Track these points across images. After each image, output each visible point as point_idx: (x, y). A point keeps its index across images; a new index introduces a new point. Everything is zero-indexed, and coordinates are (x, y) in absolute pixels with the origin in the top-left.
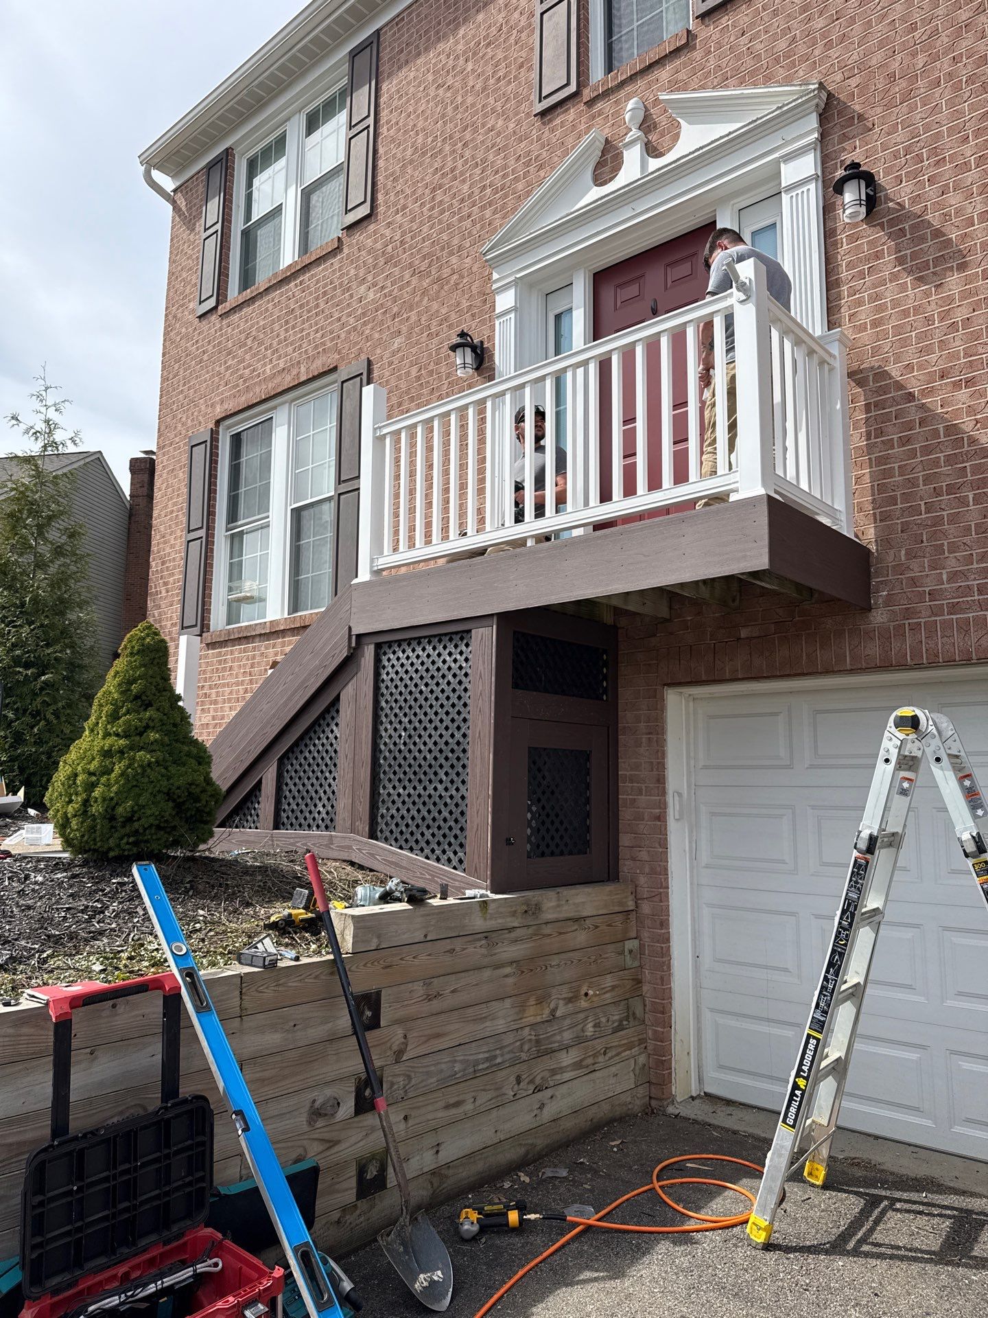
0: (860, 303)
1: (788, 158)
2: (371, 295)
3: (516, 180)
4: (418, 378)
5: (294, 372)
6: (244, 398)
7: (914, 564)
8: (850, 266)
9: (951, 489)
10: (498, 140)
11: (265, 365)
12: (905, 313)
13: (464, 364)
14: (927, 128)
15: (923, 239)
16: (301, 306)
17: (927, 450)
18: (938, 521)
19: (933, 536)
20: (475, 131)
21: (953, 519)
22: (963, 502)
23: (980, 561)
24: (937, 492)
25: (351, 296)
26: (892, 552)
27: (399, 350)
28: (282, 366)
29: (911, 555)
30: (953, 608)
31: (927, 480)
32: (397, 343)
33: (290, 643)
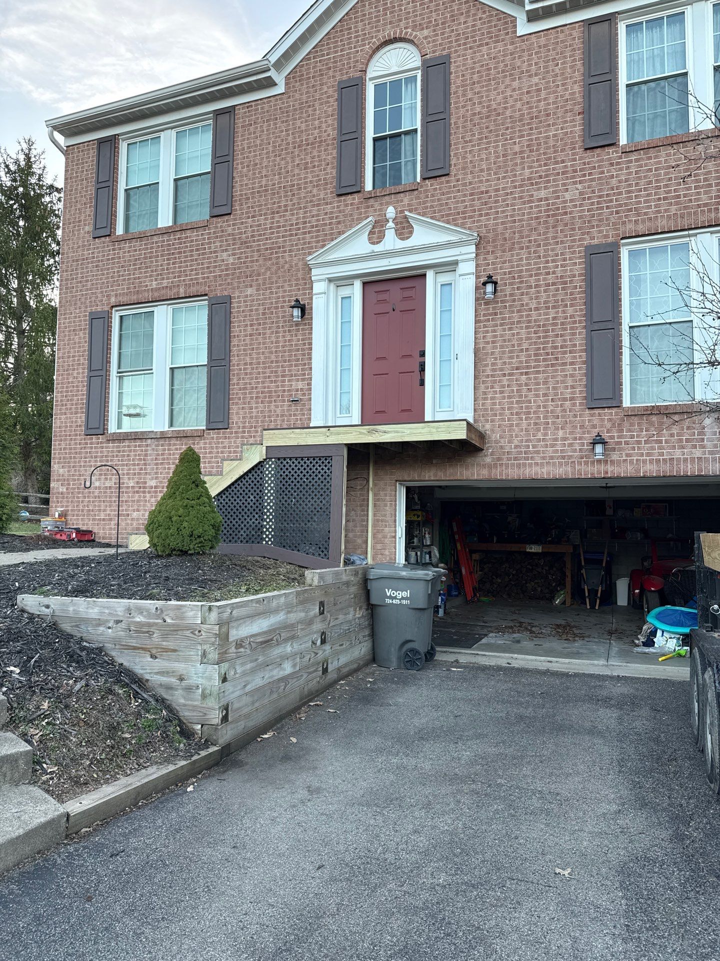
0: (487, 332)
1: (463, 261)
2: (231, 260)
3: (325, 224)
4: (264, 314)
5: (175, 290)
6: (135, 297)
7: (502, 441)
8: (484, 315)
9: (517, 414)
10: (314, 199)
11: (152, 281)
12: (505, 341)
13: (298, 316)
14: (518, 266)
15: (513, 312)
16: (180, 253)
17: (509, 397)
18: (512, 425)
19: (510, 431)
20: (300, 189)
21: (517, 425)
22: (521, 419)
23: (526, 442)
24: (512, 414)
25: (217, 257)
26: (494, 435)
27: (251, 295)
28: (165, 285)
29: (501, 437)
30: (516, 459)
31: (509, 409)
32: (249, 291)
33: (175, 445)
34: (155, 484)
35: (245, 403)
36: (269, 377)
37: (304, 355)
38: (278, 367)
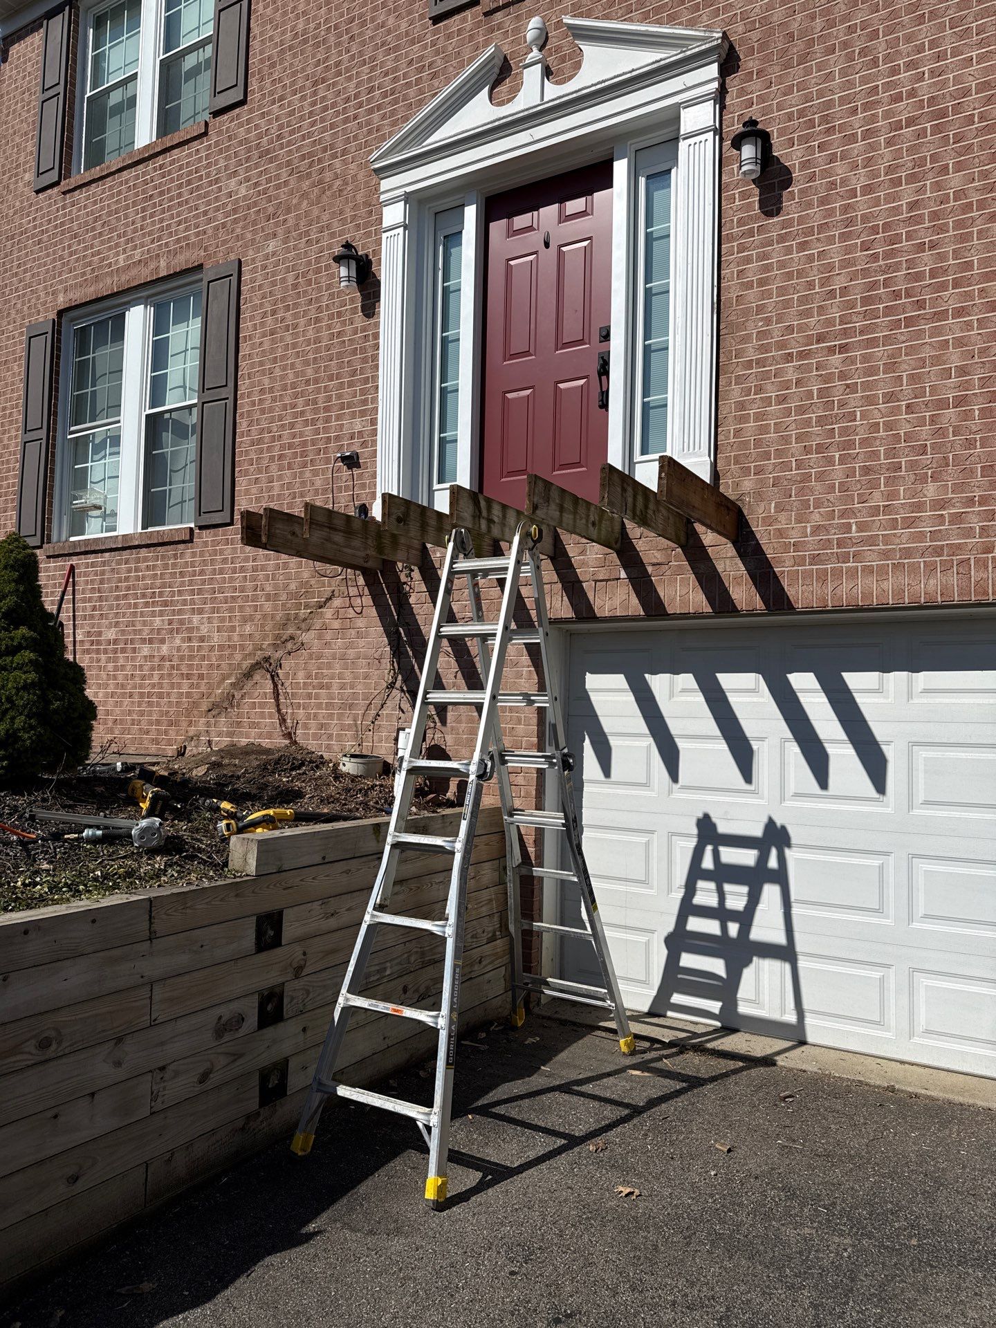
0: (748, 260)
1: (690, 103)
2: (243, 191)
3: (408, 85)
4: (295, 286)
5: (152, 266)
6: (92, 289)
7: (782, 517)
8: (741, 222)
9: (820, 448)
10: (389, 38)
11: (117, 254)
12: (789, 276)
13: (349, 277)
14: (821, 94)
15: (810, 205)
16: (162, 193)
17: (801, 410)
18: (807, 477)
19: (801, 491)
20: (363, 24)
21: (820, 477)
22: (830, 461)
23: (841, 517)
24: (807, 450)
25: (220, 189)
26: (762, 505)
27: (274, 254)
28: (137, 258)
29: (780, 508)
30: (815, 559)
31: (799, 438)
32: (272, 246)
33: (146, 559)
34: (114, 637)
35: (259, 471)
36: (302, 413)
37: (364, 360)
38: (318, 391)
